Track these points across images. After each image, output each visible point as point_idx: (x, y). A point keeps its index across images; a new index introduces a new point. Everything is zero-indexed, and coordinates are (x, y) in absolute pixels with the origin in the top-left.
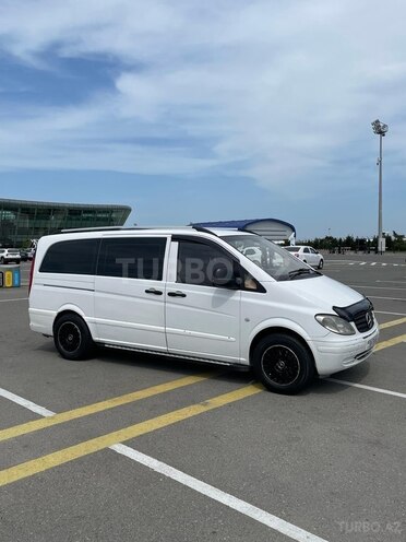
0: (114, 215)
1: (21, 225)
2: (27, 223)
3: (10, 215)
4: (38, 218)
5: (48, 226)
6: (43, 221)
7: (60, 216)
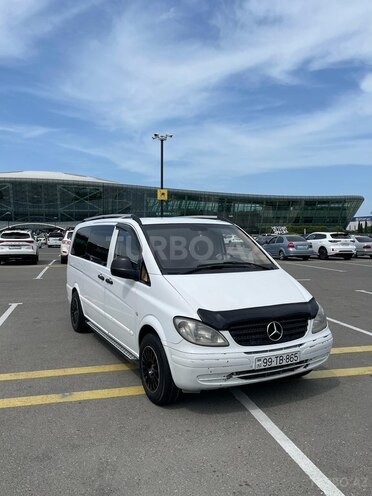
0: (346, 205)
1: (265, 215)
2: (271, 213)
3: (259, 208)
4: (279, 209)
5: (288, 216)
6: (283, 212)
7: (297, 207)
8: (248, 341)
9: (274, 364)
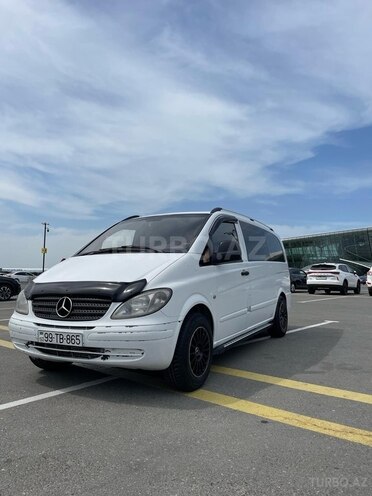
8: (49, 313)
9: (54, 342)
